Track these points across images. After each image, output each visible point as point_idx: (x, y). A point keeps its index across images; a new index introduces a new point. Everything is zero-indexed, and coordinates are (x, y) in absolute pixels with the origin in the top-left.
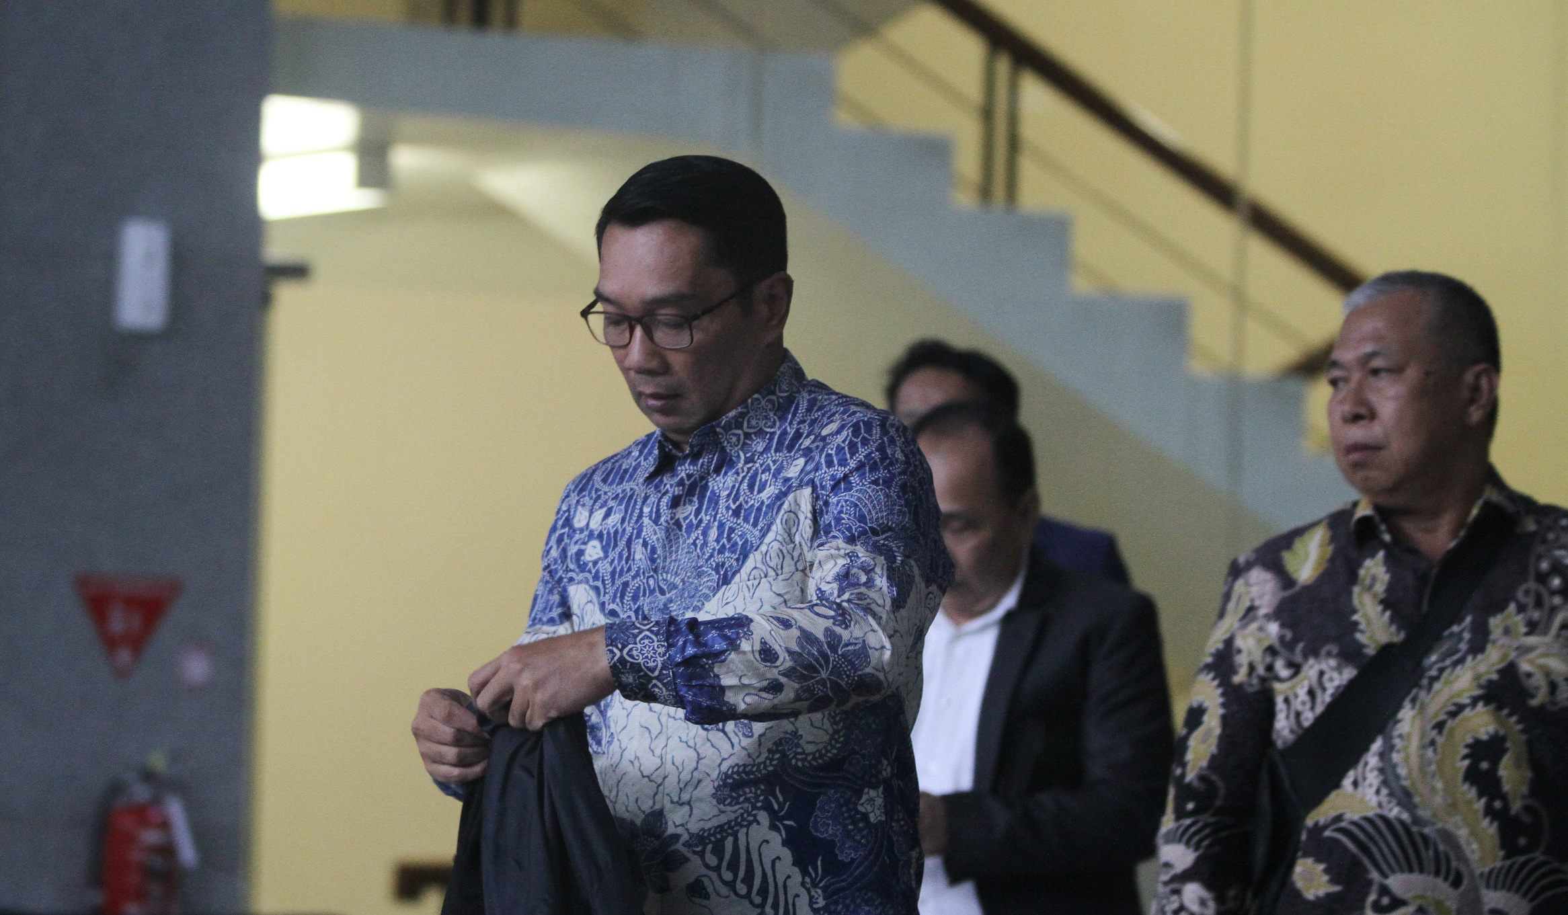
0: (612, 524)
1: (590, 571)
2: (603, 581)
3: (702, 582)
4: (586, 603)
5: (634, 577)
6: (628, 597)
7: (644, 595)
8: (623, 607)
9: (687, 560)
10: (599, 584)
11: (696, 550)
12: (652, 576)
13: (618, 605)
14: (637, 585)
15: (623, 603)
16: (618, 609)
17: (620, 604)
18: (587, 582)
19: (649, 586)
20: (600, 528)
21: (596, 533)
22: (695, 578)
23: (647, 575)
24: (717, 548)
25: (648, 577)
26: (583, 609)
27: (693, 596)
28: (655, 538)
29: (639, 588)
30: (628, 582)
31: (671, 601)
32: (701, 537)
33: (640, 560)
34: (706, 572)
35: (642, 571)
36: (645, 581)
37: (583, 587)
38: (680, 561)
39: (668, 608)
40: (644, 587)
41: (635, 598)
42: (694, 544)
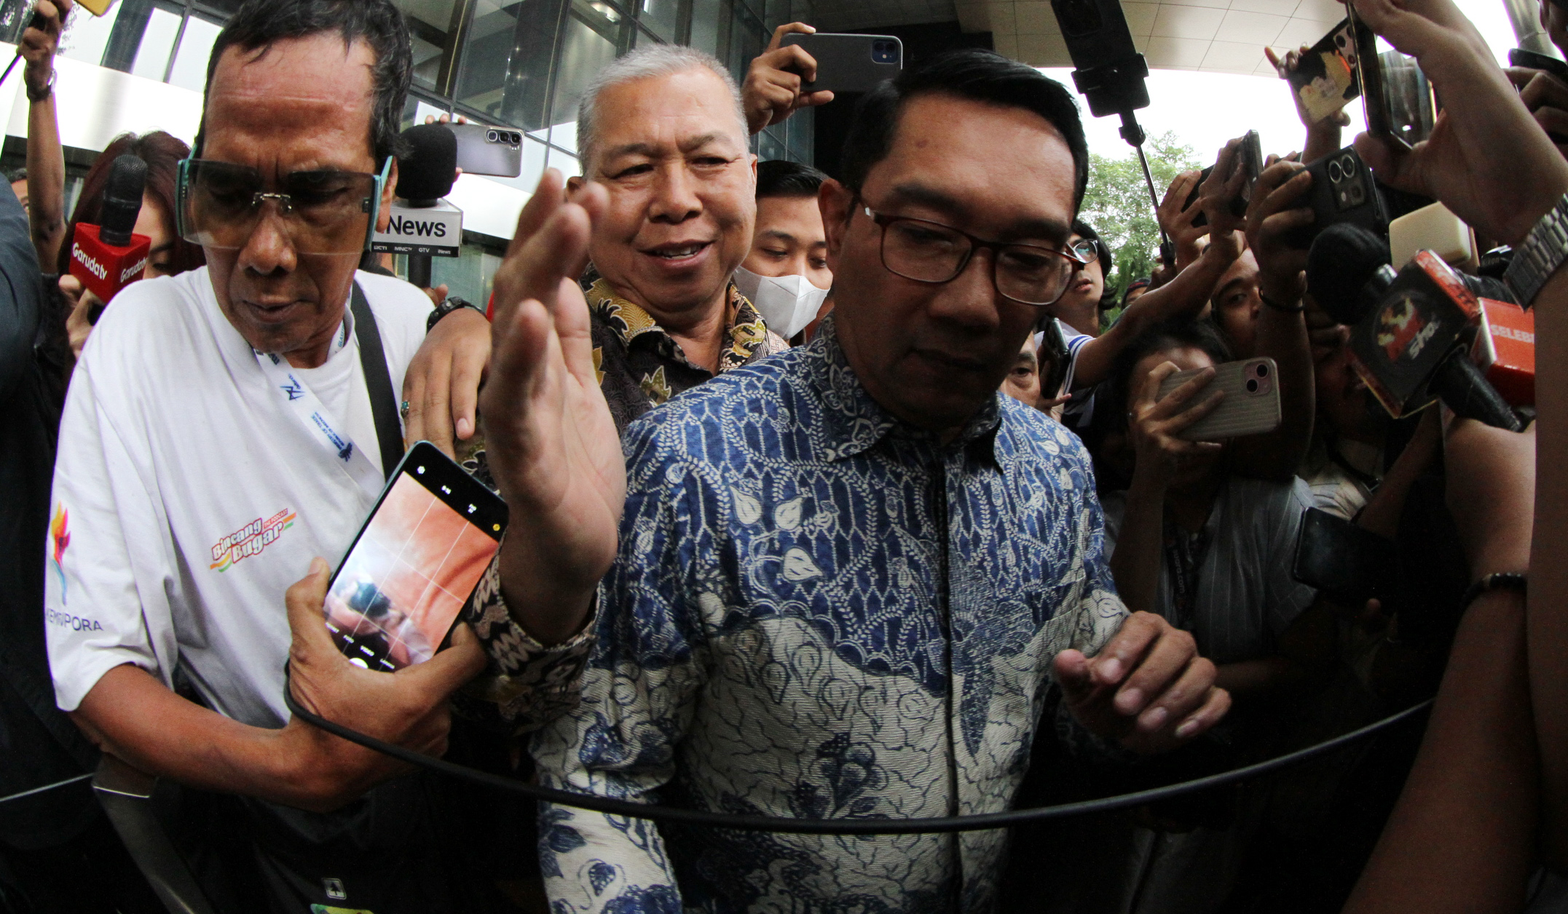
0: (826, 526)
1: (800, 597)
2: (837, 615)
3: (1013, 619)
4: (800, 647)
5: (908, 611)
6: (902, 640)
7: (923, 637)
8: (895, 655)
9: (974, 588)
10: (829, 618)
11: (986, 575)
12: (930, 611)
13: (887, 653)
14: (912, 623)
15: (893, 647)
16: (887, 659)
17: (891, 652)
18: (801, 614)
19: (928, 624)
20: (800, 530)
21: (795, 537)
22: (999, 613)
23: (924, 608)
24: (1020, 574)
25: (926, 611)
26: (794, 654)
27: (1000, 636)
28: (923, 557)
29: (915, 627)
30: (899, 619)
31: (969, 645)
32: (989, 559)
33: (911, 586)
34: (1017, 606)
35: (917, 603)
36: (921, 617)
37: (790, 622)
38: (966, 590)
39: (968, 656)
40: (922, 626)
41: (911, 643)
42: (981, 566)
